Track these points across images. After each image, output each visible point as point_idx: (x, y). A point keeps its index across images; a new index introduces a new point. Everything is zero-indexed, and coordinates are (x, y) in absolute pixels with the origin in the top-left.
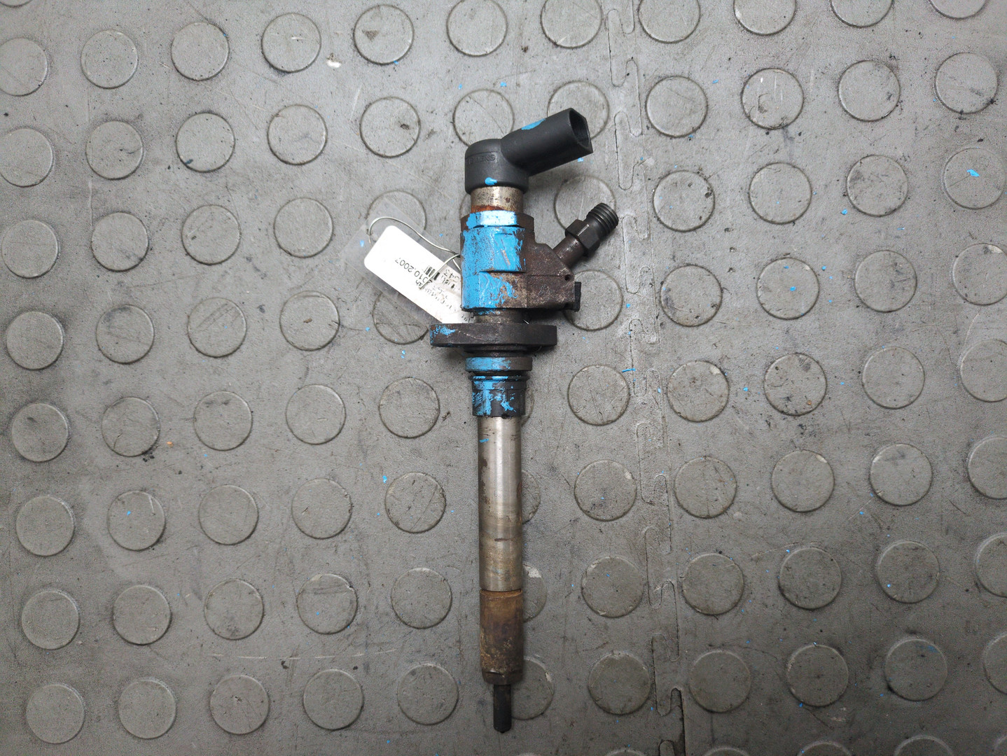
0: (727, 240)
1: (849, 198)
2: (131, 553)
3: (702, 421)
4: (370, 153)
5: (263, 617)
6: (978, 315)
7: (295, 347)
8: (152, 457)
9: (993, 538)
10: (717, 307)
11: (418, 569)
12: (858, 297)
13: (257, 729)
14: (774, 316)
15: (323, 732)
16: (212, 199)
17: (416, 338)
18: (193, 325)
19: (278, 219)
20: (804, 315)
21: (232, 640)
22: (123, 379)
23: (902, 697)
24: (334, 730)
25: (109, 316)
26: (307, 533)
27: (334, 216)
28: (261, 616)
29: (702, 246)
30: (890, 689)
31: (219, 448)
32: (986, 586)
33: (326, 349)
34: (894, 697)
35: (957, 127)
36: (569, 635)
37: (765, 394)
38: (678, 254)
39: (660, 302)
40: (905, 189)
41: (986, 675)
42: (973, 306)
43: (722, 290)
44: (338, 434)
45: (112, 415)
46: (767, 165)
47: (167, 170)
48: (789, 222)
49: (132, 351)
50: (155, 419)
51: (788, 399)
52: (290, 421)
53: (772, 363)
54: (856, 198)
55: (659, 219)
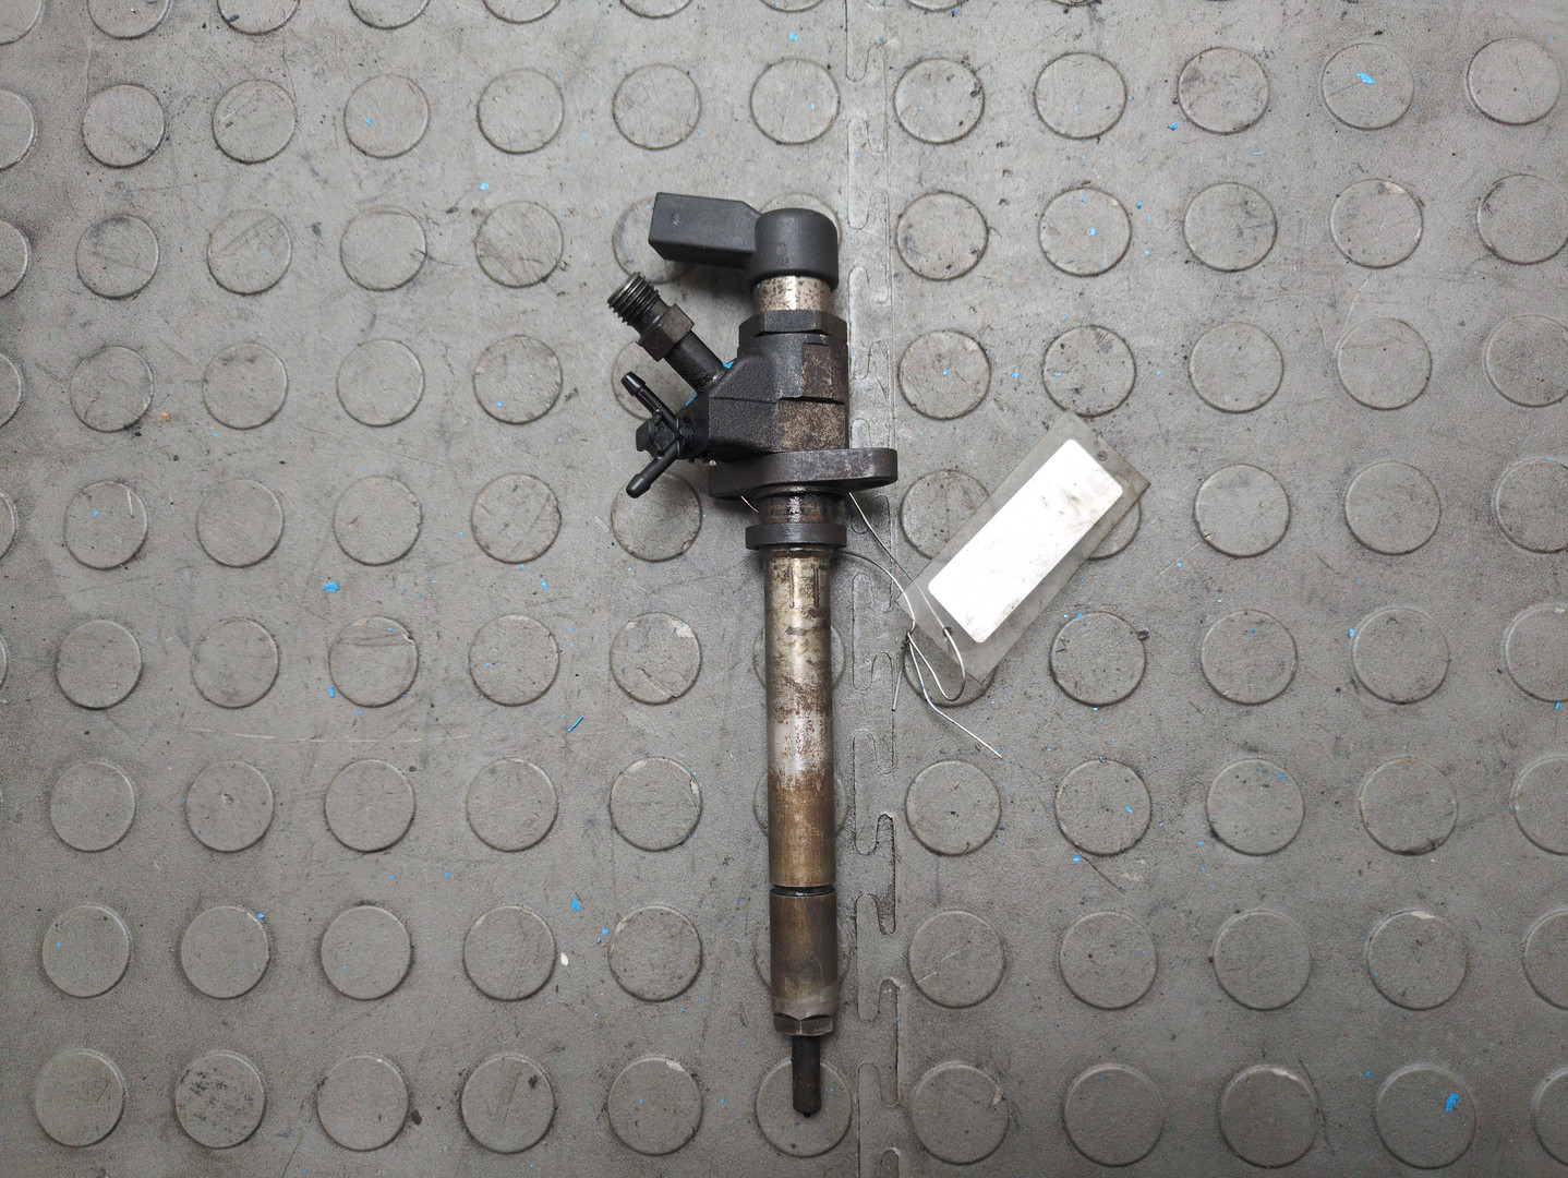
0: (1000, 159)
1: (1181, 106)
2: (94, 573)
3: (948, 419)
4: (491, 15)
5: (277, 676)
6: (1367, 282)
7: (359, 284)
8: (138, 434)
9: (1380, 613)
10: (980, 254)
11: (513, 617)
12: (1189, 248)
13: (252, 845)
14: (1063, 271)
15: (351, 854)
16: (261, 71)
17: (536, 279)
18: (216, 246)
19: (352, 102)
20: (1106, 271)
21: (227, 708)
22: (108, 320)
23: (1231, 847)
24: (368, 852)
25: (98, 229)
26: (352, 555)
27: (431, 101)
28: (274, 673)
29: (963, 166)
30: (1214, 834)
31: (235, 425)
32: (1367, 683)
33: (405, 288)
34: (1220, 847)
35: (1345, 13)
36: (730, 728)
37: (1044, 383)
38: (927, 175)
39: (896, 243)
40: (1264, 96)
41: (1362, 821)
42: (1357, 267)
43: (988, 230)
44: (410, 413)
45: (88, 371)
46: (1063, 56)
47: (202, 29)
48: (1092, 137)
49: (124, 281)
50: (149, 380)
51: (1077, 391)
52: (342, 391)
53: (1056, 338)
54: (1191, 106)
55: (901, 125)
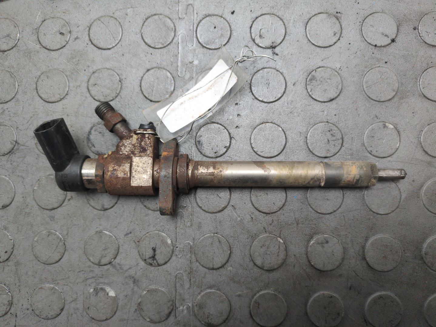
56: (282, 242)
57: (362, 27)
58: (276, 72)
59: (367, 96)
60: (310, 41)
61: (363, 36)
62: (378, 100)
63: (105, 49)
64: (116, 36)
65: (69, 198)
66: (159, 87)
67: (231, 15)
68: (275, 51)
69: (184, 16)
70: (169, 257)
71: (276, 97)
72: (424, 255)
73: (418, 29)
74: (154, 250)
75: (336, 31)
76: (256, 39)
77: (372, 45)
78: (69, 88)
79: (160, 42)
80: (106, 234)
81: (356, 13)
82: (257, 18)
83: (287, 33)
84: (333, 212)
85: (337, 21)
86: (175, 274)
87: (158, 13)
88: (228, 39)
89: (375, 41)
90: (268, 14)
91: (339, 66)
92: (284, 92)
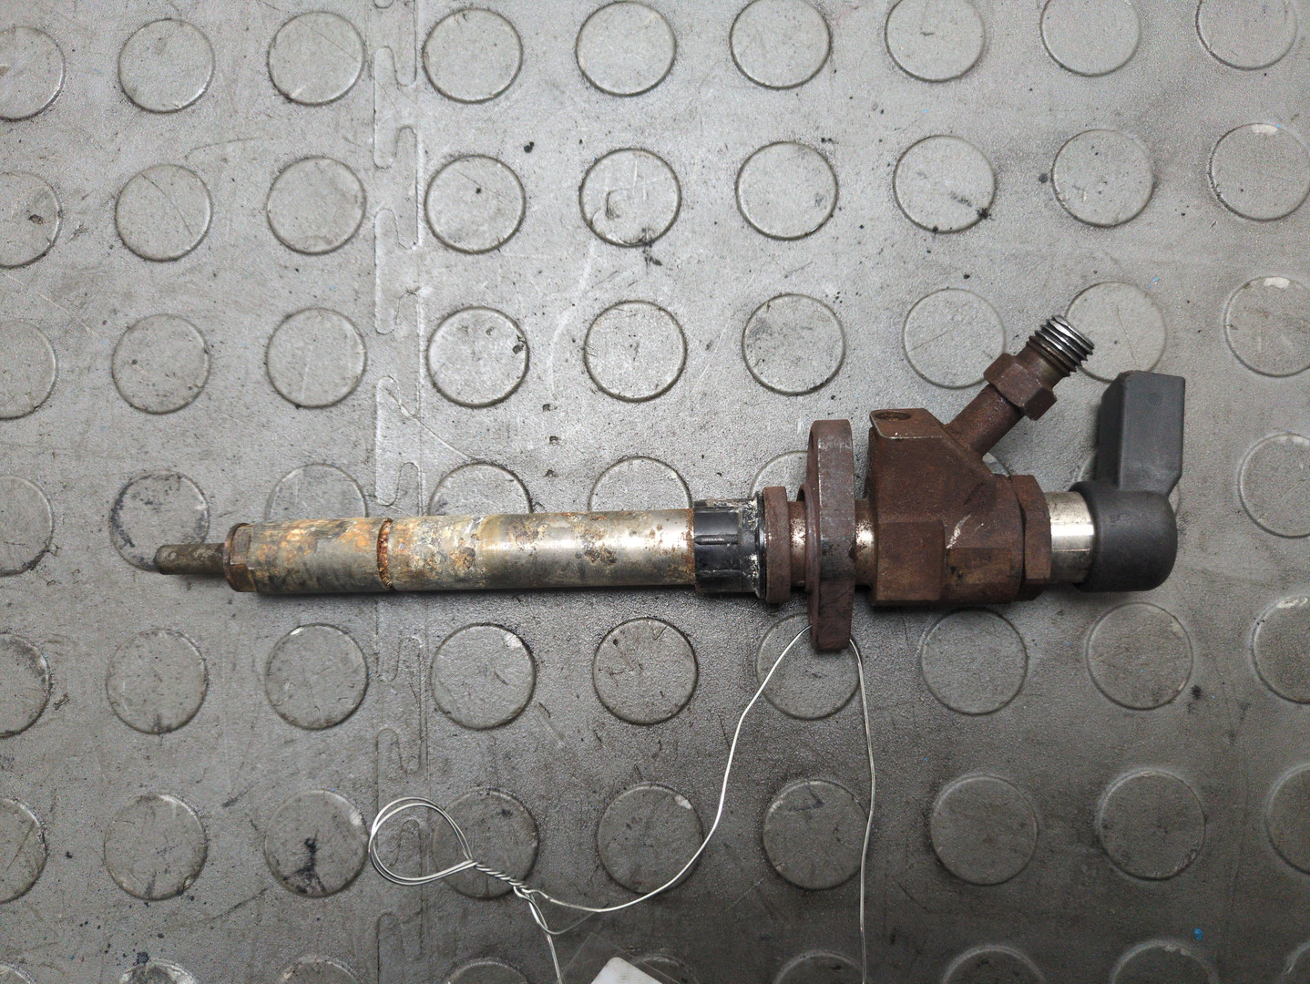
56: (689, 806)
57: (894, 178)
58: (657, 312)
59: (917, 372)
60: (750, 223)
61: (899, 205)
62: (946, 384)
63: (162, 261)
64: (193, 223)
65: (58, 699)
66: (320, 364)
67: (524, 153)
68: (652, 254)
69: (391, 160)
70: (355, 868)
71: (657, 385)
72: (1102, 830)
73: (1052, 180)
74: (311, 846)
75: (822, 192)
76: (597, 219)
77: (925, 228)
78: (56, 376)
79: (322, 235)
80: (168, 804)
81: (877, 141)
82: (597, 161)
83: (684, 202)
84: (835, 713)
85: (823, 163)
86: (375, 919)
87: (314, 153)
88: (516, 222)
89: (933, 217)
90: (629, 149)
91: (835, 292)
92: (681, 371)
